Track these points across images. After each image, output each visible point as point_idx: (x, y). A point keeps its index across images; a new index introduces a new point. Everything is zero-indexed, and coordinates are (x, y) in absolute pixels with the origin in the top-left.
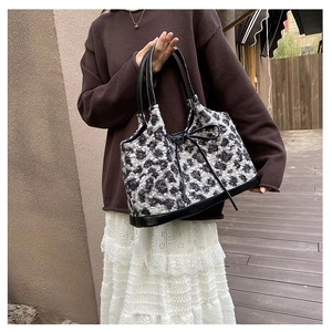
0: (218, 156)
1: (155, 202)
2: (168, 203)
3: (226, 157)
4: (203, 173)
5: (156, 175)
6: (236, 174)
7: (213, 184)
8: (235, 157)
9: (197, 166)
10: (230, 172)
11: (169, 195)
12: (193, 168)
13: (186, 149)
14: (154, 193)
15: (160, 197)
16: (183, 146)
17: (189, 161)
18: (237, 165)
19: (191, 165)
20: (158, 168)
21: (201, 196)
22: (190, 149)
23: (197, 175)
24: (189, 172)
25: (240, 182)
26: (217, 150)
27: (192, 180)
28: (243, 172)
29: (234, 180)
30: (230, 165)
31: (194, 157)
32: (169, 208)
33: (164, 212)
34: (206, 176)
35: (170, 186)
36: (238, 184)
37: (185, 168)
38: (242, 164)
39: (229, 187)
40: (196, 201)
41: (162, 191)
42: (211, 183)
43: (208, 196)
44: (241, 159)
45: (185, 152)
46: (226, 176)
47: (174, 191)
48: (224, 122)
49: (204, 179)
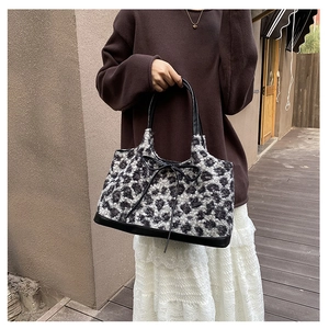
0: (191, 199)
1: (106, 205)
2: (113, 212)
3: (196, 203)
4: (167, 206)
5: (118, 185)
6: (194, 223)
7: (166, 220)
8: (203, 208)
9: (167, 197)
10: (189, 218)
11: (117, 206)
12: (162, 197)
13: (169, 178)
14: (108, 199)
15: (111, 204)
16: (169, 175)
17: (164, 189)
18: (201, 216)
19: (163, 193)
21: (148, 223)
22: (172, 180)
23: (160, 204)
24: (155, 198)
25: (193, 233)
26: (194, 193)
27: (153, 206)
28: (202, 226)
29: (187, 227)
30: (194, 213)
31: (171, 188)
32: (113, 216)
33: (108, 216)
34: (167, 209)
35: (122, 199)
36: (189, 233)
37: (155, 193)
38: (207, 218)
39: (178, 231)
40: (140, 224)
41: (115, 200)
42: (166, 217)
43: (154, 226)
44: (208, 213)
45: (165, 180)
46: (183, 219)
47: (124, 205)
48: (217, 170)
49: (163, 212)
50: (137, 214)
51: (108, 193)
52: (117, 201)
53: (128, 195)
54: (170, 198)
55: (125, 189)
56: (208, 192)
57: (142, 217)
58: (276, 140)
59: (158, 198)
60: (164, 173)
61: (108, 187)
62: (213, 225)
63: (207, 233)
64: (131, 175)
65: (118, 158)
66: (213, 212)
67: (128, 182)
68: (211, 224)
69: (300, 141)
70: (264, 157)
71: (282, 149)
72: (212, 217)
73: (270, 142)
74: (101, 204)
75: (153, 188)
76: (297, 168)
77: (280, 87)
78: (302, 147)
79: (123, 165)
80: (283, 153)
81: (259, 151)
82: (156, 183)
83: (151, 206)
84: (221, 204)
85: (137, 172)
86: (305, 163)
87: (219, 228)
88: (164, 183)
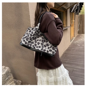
0: (46, 44)
2: (26, 43)
3: (48, 45)
4: (40, 44)
5: (28, 36)
6: (47, 49)
13: (42, 38)
14: (25, 39)
15: (25, 41)
16: (42, 37)
18: (49, 48)
19: (40, 41)
20: (30, 35)
23: (39, 43)
24: (38, 42)
26: (47, 42)
27: (37, 43)
28: (49, 51)
30: (47, 47)
31: (42, 40)
33: (24, 44)
35: (29, 40)
36: (45, 51)
37: (38, 40)
40: (32, 47)
42: (40, 47)
43: (36, 48)
45: (41, 38)
46: (44, 48)
50: (32, 45)
51: (25, 38)
52: (28, 40)
54: (41, 43)
55: (30, 38)
57: (33, 46)
58: (74, 38)
60: (41, 36)
61: (25, 36)
62: (51, 51)
64: (33, 34)
65: (29, 29)
66: (52, 48)
67: (31, 36)
79: (30, 31)
82: (38, 38)
85: (34, 34)
86: (83, 44)
87: (52, 52)
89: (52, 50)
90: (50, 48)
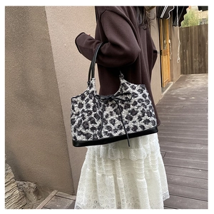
0: (129, 112)
1: (80, 133)
2: (87, 135)
3: (134, 112)
4: (117, 121)
5: (84, 118)
6: (138, 124)
7: (121, 129)
8: (140, 114)
9: (115, 116)
10: (134, 122)
11: (89, 131)
12: (112, 117)
13: (111, 105)
14: (81, 129)
15: (84, 131)
16: (110, 103)
17: (111, 112)
18: (140, 118)
19: (112, 115)
20: (86, 115)
21: (111, 134)
22: (113, 106)
23: (113, 122)
24: (108, 119)
25: (140, 130)
26: (129, 107)
28: (143, 124)
29: (135, 128)
30: (135, 118)
31: (115, 111)
32: (88, 138)
33: (84, 140)
34: (118, 123)
35: (91, 126)
36: (137, 130)
37: (107, 116)
38: (144, 119)
39: (131, 132)
40: (106, 137)
41: (86, 128)
42: (120, 127)
43: (115, 135)
44: (143, 116)
45: (110, 107)
46: (131, 124)
47: (93, 129)
48: (139, 90)
49: (116, 125)
51: (79, 126)
52: (88, 128)
53: (93, 122)
54: (117, 116)
55: (90, 119)
56: (139, 104)
57: (106, 133)
58: (172, 83)
59: (109, 119)
60: (107, 103)
61: (77, 122)
63: (147, 127)
65: (76, 102)
66: (146, 114)
68: (147, 121)
69: (187, 82)
70: (166, 95)
71: (176, 89)
72: (146, 117)
73: (168, 85)
74: (76, 134)
75: (105, 113)
76: (187, 99)
77: (171, 50)
78: (189, 86)
79: (81, 106)
80: (178, 91)
81: (163, 91)
82: (105, 110)
83: (108, 125)
84: (148, 108)
86: (192, 95)
87: (152, 122)
88: (109, 109)
89: (148, 118)
90: (143, 118)
